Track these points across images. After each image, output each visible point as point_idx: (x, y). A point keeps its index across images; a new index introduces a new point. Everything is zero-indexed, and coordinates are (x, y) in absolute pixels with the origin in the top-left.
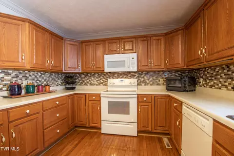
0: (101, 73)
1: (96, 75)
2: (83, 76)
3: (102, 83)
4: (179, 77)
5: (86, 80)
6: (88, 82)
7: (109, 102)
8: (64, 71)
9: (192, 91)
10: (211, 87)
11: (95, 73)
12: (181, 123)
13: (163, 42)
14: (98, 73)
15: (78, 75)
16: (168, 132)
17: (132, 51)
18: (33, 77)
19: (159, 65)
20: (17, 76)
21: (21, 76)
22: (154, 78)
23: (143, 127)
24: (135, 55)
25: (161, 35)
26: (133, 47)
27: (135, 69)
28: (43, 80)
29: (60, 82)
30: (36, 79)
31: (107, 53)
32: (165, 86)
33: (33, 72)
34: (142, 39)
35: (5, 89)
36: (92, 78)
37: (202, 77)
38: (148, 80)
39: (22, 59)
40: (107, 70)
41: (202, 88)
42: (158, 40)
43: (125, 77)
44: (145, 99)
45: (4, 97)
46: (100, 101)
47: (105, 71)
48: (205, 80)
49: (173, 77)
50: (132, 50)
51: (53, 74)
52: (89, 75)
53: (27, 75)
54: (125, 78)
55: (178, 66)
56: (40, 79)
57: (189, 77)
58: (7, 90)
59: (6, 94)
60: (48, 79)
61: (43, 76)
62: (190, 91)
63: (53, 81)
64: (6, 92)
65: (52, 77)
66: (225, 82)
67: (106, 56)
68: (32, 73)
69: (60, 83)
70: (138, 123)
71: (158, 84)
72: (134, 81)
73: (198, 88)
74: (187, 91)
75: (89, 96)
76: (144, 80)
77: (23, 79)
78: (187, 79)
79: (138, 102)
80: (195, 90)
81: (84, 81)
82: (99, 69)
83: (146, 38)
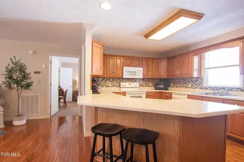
1: (111, 80)
3: (115, 85)
11: (110, 78)
19: (153, 76)
22: (147, 82)
24: (142, 69)
26: (139, 63)
27: (141, 77)
32: (154, 87)
34: (145, 59)
36: (108, 82)
38: (144, 84)
44: (150, 94)
47: (124, 77)
50: (139, 65)
52: (105, 79)
54: (131, 82)
71: (149, 86)
72: (137, 84)
76: (142, 84)
79: (146, 96)
81: (101, 84)
82: (118, 76)
83: (147, 59)
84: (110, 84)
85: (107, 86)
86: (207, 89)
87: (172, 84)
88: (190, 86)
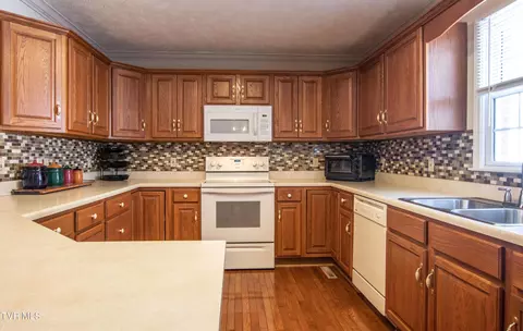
0: (190, 143)
1: (177, 148)
2: (144, 149)
3: (191, 166)
4: (347, 154)
5: (151, 158)
6: (156, 164)
7: (219, 204)
8: (110, 137)
9: (369, 179)
10: (396, 171)
11: (173, 143)
12: (351, 227)
13: (320, 87)
14: (181, 143)
15: (131, 147)
16: (330, 255)
17: (261, 102)
18: (51, 149)
19: (313, 132)
20: (28, 149)
21: (33, 149)
22: (302, 156)
23: (286, 249)
24: (268, 110)
25: (318, 74)
26: (263, 93)
27: (268, 138)
28: (64, 158)
29: (90, 162)
30: (54, 155)
31: (209, 101)
32: (323, 172)
33: (51, 138)
34: (282, 78)
35: (12, 175)
36: (167, 154)
37: (384, 156)
38: (290, 160)
39: (56, 112)
40: (209, 137)
41: (385, 174)
42: (313, 82)
43: (242, 152)
44: (290, 195)
46: (198, 202)
47: (206, 140)
48: (388, 161)
49: (336, 155)
50: (262, 98)
51: (80, 143)
52: (160, 147)
53: (42, 146)
54: (244, 155)
55: (347, 134)
56: (60, 155)
57: (364, 156)
58: (15, 179)
60: (71, 155)
61: (64, 147)
62: (366, 180)
63: (79, 160)
65: (79, 150)
66: (412, 163)
67: (207, 108)
68: (50, 141)
69: (90, 165)
70: (276, 242)
71: (309, 169)
72: (262, 161)
73: (378, 174)
74: (361, 180)
75: (173, 193)
76: (282, 160)
77: (37, 155)
78: (361, 158)
79: (277, 202)
80: (373, 179)
81: (145, 161)
82: (189, 135)
83: (289, 77)
84: (174, 162)
85: (164, 168)
86: (487, 182)
87: (383, 160)
88: (431, 169)
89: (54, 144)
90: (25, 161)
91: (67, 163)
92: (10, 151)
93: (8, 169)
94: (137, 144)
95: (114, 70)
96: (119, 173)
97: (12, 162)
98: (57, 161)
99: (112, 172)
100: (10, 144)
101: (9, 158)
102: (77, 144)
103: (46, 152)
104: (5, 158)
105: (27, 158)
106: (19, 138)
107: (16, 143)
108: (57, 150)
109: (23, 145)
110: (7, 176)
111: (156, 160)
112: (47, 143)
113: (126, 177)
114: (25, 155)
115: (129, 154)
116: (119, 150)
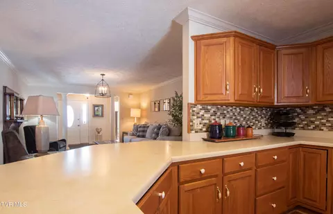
2: (311, 112)
5: (318, 119)
6: (324, 125)
8: (276, 104)
15: (299, 110)
18: (231, 114)
20: (215, 114)
21: (219, 114)
28: (242, 119)
29: (263, 122)
30: (234, 117)
33: (232, 107)
35: (204, 129)
39: (226, 89)
45: (204, 140)
51: (255, 109)
53: (225, 112)
56: (238, 118)
59: (205, 135)
60: (248, 117)
61: (242, 112)
63: (254, 121)
64: (205, 133)
65: (254, 114)
68: (231, 108)
69: (263, 124)
77: (221, 117)
89: (234, 110)
90: (213, 121)
91: (244, 123)
92: (203, 115)
93: (202, 125)
94: (304, 108)
95: (279, 52)
96: (288, 131)
97: (204, 121)
98: (236, 121)
99: (283, 130)
100: (203, 111)
101: (203, 120)
102: (252, 110)
103: (228, 116)
104: (200, 119)
105: (214, 119)
106: (209, 107)
107: (207, 111)
108: (236, 114)
109: (212, 111)
110: (201, 130)
111: (324, 121)
112: (229, 110)
113: (293, 134)
114: (213, 117)
115: (297, 116)
116: (287, 113)
